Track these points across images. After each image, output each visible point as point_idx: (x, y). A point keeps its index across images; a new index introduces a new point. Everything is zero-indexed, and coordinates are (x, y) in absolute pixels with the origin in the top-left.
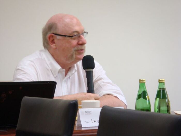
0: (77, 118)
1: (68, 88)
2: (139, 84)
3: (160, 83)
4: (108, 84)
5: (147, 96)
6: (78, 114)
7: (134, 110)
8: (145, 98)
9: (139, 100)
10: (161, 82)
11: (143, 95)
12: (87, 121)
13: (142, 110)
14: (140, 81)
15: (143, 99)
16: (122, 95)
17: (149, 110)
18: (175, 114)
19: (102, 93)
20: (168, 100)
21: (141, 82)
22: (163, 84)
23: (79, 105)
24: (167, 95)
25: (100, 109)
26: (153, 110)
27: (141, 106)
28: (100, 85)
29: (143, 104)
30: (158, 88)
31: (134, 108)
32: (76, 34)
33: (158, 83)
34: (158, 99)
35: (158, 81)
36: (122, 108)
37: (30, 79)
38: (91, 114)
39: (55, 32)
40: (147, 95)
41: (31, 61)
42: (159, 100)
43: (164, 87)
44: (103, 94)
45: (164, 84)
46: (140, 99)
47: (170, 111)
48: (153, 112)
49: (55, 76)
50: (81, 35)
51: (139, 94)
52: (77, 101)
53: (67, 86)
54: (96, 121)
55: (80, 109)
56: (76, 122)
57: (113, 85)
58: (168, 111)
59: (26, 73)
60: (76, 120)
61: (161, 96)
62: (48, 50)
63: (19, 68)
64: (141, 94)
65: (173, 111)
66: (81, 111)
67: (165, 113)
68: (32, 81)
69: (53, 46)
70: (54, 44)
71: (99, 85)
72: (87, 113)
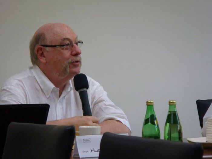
0: (73, 147)
1: (63, 110)
2: (146, 106)
3: (171, 106)
4: (110, 107)
5: (155, 121)
6: (74, 142)
7: (140, 137)
8: (153, 123)
9: (146, 125)
10: (171, 104)
11: (151, 120)
12: (86, 150)
13: (150, 137)
14: (147, 103)
15: (151, 124)
16: (126, 120)
17: (157, 137)
18: (187, 142)
19: (104, 117)
20: (180, 125)
21: (149, 104)
22: (174, 107)
23: (76, 132)
24: (179, 120)
25: (101, 136)
26: (162, 137)
27: (148, 133)
28: (102, 108)
29: (150, 130)
30: (168, 112)
31: (140, 135)
32: (68, 42)
33: (169, 105)
34: (168, 124)
35: (168, 103)
36: (127, 134)
37: (18, 102)
38: (90, 142)
39: (43, 44)
40: (156, 119)
41: (19, 80)
42: (170, 125)
43: (175, 110)
44: (104, 119)
45: (176, 107)
46: (148, 124)
47: (182, 138)
48: (162, 140)
49: (48, 96)
50: (75, 45)
51: (146, 118)
52: (74, 127)
53: (63, 107)
54: (96, 151)
55: (77, 136)
56: (72, 152)
57: (116, 108)
58: (180, 138)
59: (12, 94)
60: (73, 150)
61: (172, 120)
62: (39, 66)
63: (5, 88)
64: (149, 118)
65: (185, 139)
66: (78, 139)
67: (176, 140)
68: (20, 104)
69: (43, 60)
70: (43, 58)
71: (100, 108)
72: (85, 141)
